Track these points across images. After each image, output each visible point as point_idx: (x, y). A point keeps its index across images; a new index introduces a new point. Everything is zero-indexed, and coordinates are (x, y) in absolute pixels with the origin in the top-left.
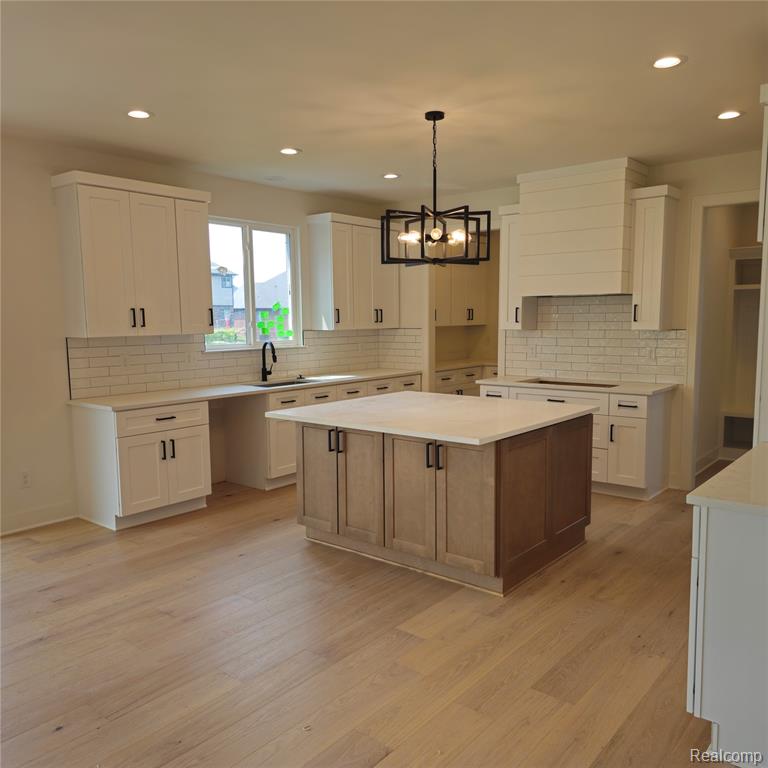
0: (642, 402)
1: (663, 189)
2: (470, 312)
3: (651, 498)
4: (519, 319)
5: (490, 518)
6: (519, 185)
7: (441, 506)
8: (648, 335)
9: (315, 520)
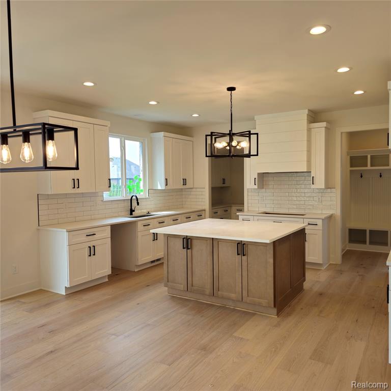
0: (320, 222)
1: (324, 124)
2: (224, 180)
3: (325, 267)
4: (256, 183)
5: (271, 279)
6: (255, 121)
7: (245, 274)
8: (317, 191)
9: (175, 284)
